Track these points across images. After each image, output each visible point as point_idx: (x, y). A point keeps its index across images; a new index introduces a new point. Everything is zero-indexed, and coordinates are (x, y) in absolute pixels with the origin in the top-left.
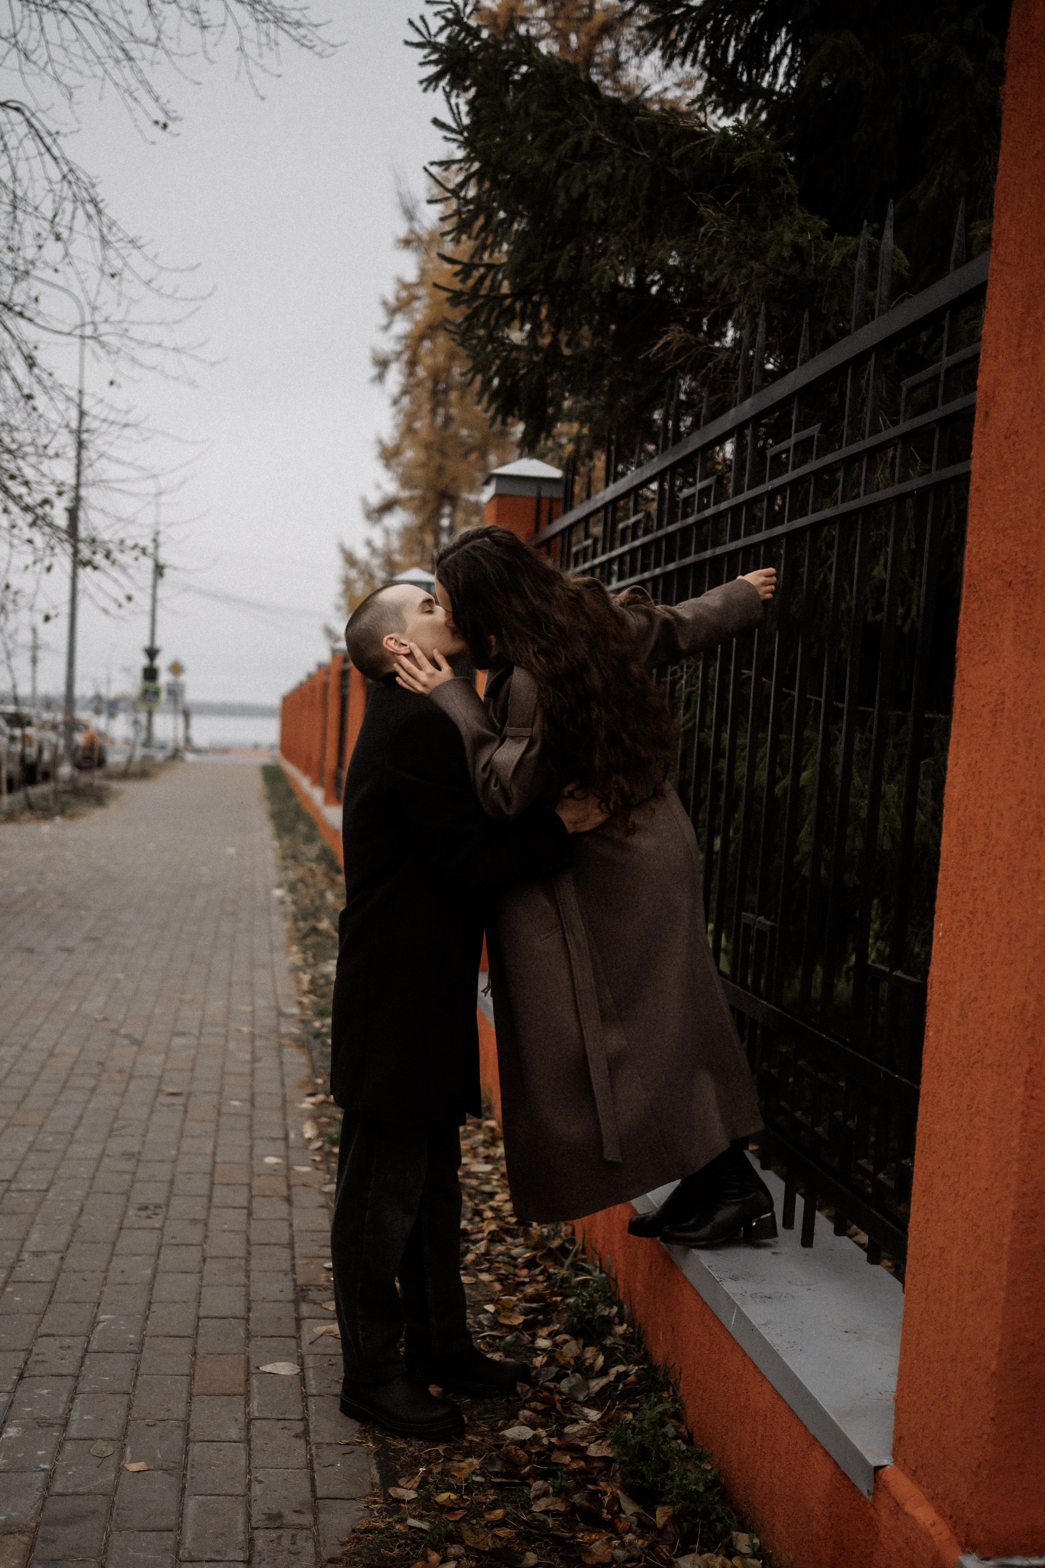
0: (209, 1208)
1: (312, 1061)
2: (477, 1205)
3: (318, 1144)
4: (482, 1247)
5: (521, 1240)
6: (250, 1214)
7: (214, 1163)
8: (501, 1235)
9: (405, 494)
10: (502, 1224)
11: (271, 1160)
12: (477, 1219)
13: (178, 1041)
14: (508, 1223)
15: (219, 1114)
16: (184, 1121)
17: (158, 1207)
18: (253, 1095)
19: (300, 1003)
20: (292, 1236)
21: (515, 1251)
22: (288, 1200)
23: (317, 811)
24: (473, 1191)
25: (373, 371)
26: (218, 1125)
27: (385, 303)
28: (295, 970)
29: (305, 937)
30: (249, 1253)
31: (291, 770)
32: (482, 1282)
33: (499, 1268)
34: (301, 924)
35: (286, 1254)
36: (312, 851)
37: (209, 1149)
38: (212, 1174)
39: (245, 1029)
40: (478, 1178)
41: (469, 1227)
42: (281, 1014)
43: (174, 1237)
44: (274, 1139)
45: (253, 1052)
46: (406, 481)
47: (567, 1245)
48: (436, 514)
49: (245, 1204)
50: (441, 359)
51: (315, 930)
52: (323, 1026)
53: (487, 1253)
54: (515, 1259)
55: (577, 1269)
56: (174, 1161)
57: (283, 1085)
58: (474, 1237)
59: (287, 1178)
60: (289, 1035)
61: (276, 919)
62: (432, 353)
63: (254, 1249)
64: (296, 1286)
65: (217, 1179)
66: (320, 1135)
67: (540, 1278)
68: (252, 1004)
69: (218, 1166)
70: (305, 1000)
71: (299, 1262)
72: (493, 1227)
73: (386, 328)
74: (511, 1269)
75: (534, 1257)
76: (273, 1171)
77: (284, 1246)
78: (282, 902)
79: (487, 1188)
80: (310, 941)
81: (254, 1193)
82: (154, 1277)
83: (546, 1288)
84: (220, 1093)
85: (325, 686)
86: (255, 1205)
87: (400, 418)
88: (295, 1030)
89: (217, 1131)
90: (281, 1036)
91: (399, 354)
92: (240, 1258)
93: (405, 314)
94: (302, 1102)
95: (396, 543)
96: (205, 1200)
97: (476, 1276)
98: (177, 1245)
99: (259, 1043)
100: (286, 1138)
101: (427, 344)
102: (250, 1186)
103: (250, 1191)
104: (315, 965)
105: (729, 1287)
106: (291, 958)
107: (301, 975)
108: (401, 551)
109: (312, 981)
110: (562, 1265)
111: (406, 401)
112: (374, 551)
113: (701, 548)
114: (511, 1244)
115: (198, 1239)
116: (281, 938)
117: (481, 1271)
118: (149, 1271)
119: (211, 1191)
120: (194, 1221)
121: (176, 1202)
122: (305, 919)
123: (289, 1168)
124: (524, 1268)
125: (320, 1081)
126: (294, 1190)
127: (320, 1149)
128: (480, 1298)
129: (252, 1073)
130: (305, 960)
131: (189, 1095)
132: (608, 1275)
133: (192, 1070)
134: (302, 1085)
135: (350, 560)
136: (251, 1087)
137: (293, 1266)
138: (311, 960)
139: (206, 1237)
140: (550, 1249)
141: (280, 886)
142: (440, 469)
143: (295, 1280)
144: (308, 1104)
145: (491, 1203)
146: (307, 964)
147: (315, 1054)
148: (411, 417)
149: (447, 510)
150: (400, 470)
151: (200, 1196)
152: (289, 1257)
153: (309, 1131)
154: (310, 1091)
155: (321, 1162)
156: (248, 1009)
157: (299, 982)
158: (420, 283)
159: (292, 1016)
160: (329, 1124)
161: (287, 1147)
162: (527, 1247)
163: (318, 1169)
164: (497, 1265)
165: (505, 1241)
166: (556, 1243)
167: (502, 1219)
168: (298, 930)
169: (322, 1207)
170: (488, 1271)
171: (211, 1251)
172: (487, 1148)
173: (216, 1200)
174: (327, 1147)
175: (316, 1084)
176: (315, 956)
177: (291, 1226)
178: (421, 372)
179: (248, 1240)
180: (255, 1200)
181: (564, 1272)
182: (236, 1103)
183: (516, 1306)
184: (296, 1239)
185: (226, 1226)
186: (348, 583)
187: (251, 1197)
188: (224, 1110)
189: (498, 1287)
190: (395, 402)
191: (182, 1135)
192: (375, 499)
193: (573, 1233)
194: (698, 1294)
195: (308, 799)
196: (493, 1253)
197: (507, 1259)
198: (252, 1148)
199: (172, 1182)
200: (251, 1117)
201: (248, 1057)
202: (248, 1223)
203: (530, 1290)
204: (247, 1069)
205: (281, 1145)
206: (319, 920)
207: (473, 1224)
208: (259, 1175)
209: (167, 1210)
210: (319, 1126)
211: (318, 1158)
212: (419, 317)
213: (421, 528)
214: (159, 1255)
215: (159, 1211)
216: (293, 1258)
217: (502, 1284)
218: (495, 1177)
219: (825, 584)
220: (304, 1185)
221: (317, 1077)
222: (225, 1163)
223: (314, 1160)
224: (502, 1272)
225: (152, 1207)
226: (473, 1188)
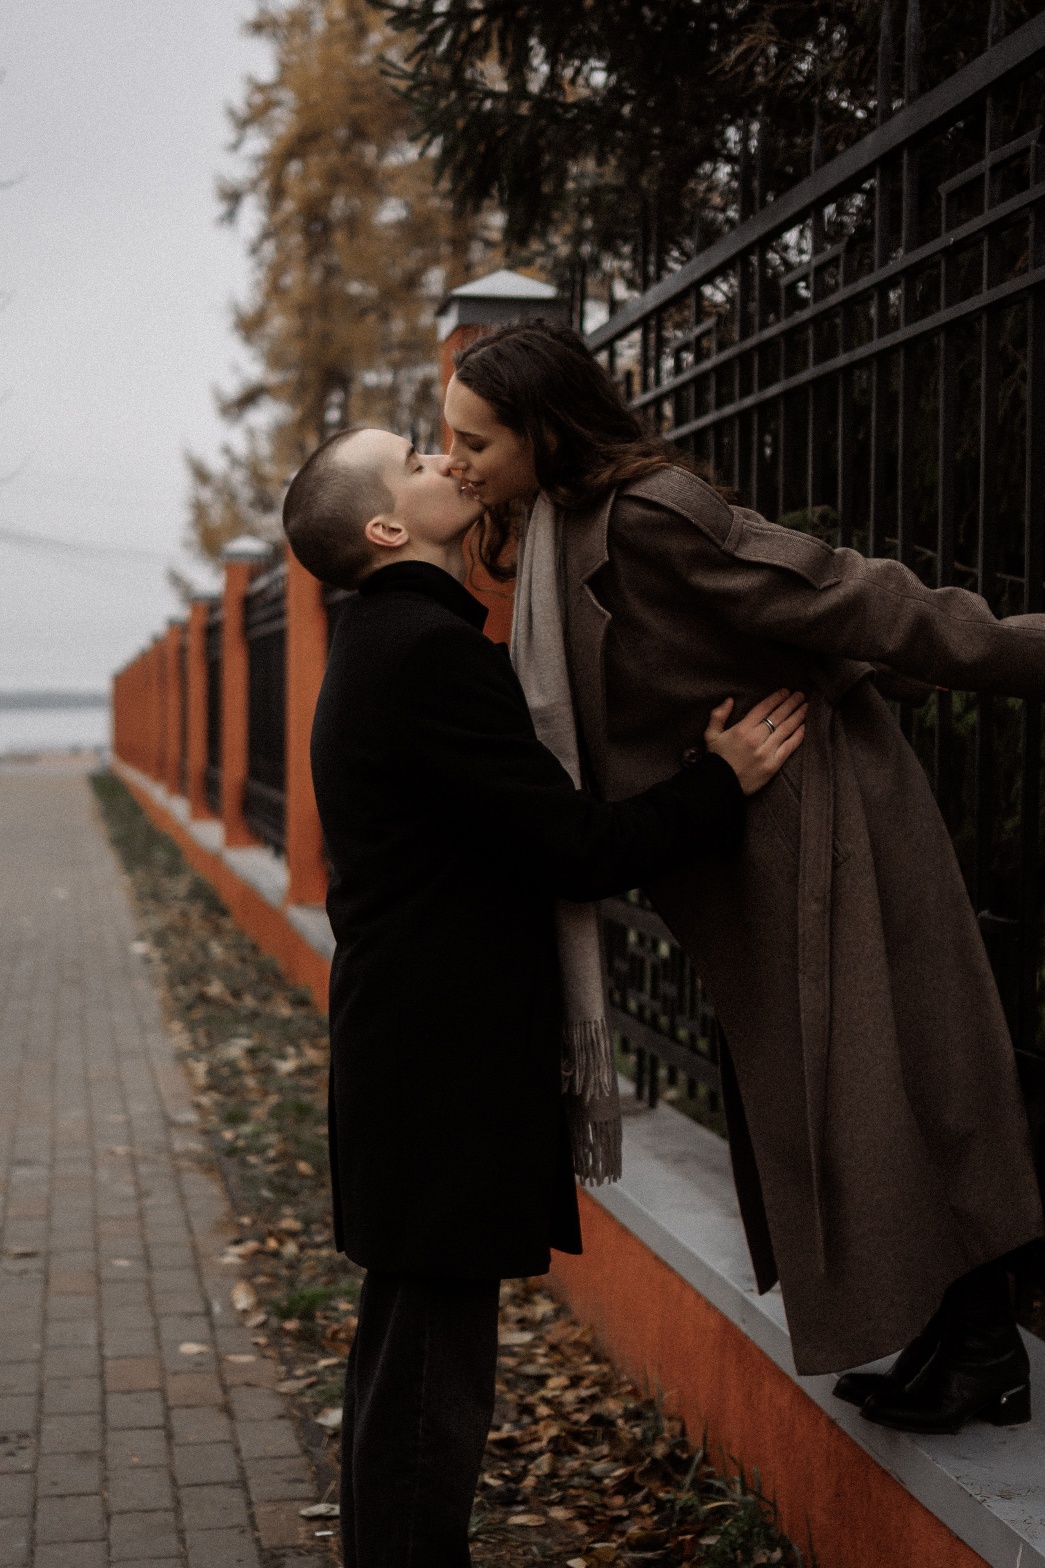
0: (104, 1432)
1: (228, 1190)
2: (522, 1397)
3: (260, 1318)
4: (544, 1463)
5: (605, 1449)
6: (170, 1436)
7: (102, 1359)
8: (570, 1442)
9: (274, 378)
10: (566, 1425)
11: (190, 1348)
12: (526, 1419)
13: (22, 1173)
14: (576, 1423)
15: (99, 1281)
16: (45, 1298)
17: (23, 1436)
18: (146, 1247)
19: (198, 1106)
20: (242, 1470)
21: (598, 1468)
22: (227, 1410)
23: (180, 830)
24: (510, 1376)
25: (219, 208)
26: (99, 1299)
27: (231, 113)
28: (181, 1057)
29: (189, 1008)
30: (177, 1501)
31: (133, 776)
32: (555, 1520)
33: (578, 1497)
34: (181, 990)
35: (236, 1497)
36: (181, 886)
37: (91, 1339)
38: (101, 1376)
39: (121, 1150)
40: (514, 1355)
41: (517, 1434)
42: (170, 1124)
43: (55, 1484)
44: (190, 1315)
45: (137, 1184)
46: (275, 360)
47: (678, 1452)
48: (319, 407)
49: (160, 1421)
50: (315, 185)
51: (203, 998)
52: (237, 1137)
53: (553, 1474)
54: (599, 1480)
55: (705, 1490)
56: (40, 1361)
57: (191, 1231)
58: (527, 1449)
59: (220, 1375)
60: (188, 1154)
61: (141, 985)
62: (304, 177)
63: (184, 1493)
64: (261, 1550)
65: (110, 1385)
66: (260, 1304)
67: (645, 1508)
68: (125, 1110)
69: (109, 1364)
70: (205, 1100)
71: (261, 1510)
72: (553, 1431)
73: (235, 147)
74: (597, 1497)
75: (630, 1476)
76: (197, 1364)
77: (232, 1485)
78: (147, 960)
79: (530, 1369)
80: (199, 1013)
81: (171, 1402)
82: (32, 1553)
83: (658, 1525)
84: (96, 1249)
85: (182, 651)
86: (176, 1424)
87: (260, 275)
88: (196, 1145)
89: (99, 1306)
90: (175, 1156)
91: (254, 185)
92: (166, 1510)
93: (261, 125)
94: (223, 1254)
95: (265, 448)
96: (95, 1420)
97: (545, 1514)
98: (62, 1496)
99: (143, 1169)
100: (208, 1312)
101: (294, 167)
102: (162, 1391)
103: (165, 1400)
104: (210, 1048)
105: (1001, 1510)
106: (174, 1039)
107: (191, 1062)
108: (275, 458)
109: (211, 1072)
110: (679, 1487)
111: (269, 249)
112: (235, 462)
113: (824, 355)
114: (587, 1456)
115: (93, 1483)
116: (153, 1011)
117: (551, 1504)
118: (22, 1544)
119: (103, 1402)
120: (84, 1455)
121: (47, 1427)
122: (185, 982)
123: (219, 1359)
124: (616, 1493)
125: (246, 1220)
126: (233, 1393)
127: (263, 1325)
128: (557, 1549)
129: (141, 1215)
130: (195, 1043)
131: (49, 1254)
132: (759, 1496)
133: (48, 1216)
134: (220, 1227)
135: (201, 475)
136: (143, 1237)
137: (252, 1517)
138: (203, 1041)
139: (106, 1479)
140: (654, 1461)
141: (141, 938)
142: (325, 339)
143: (258, 1541)
144: (232, 1256)
145: (542, 1392)
146: (198, 1050)
147: (233, 1179)
148: (276, 271)
149: (336, 397)
150: (266, 345)
151: (85, 1414)
152: (243, 1505)
153: (243, 1299)
154: (233, 1236)
155: (268, 1346)
156: (120, 1118)
157: (190, 1074)
158: (281, 82)
159: (188, 1125)
160: (269, 1286)
161: (212, 1326)
162: (615, 1460)
163: (264, 1357)
164: (573, 1492)
165: (577, 1452)
166: (660, 1450)
167: (565, 1417)
168: (177, 999)
169: (281, 1417)
170: (561, 1502)
171: (117, 1502)
172: (519, 1306)
173: (113, 1418)
174: (274, 1322)
175: (241, 1226)
176: (209, 1035)
177: (237, 1451)
178: (289, 206)
179: (174, 1480)
180: (175, 1413)
181: (685, 1497)
182: (123, 1263)
183: (618, 1557)
184: (249, 1473)
185: (135, 1460)
186: (200, 510)
187: (168, 1409)
188: (106, 1273)
189: (581, 1528)
190: (254, 250)
191: (45, 1319)
192: (232, 388)
193: (683, 1432)
194: (941, 1524)
195: (165, 815)
196: (563, 1473)
197: (587, 1482)
198: (157, 1331)
199: (41, 1395)
200: (148, 1283)
201: (130, 1191)
202: (170, 1453)
203: (633, 1529)
204: (131, 1209)
205: (200, 1325)
206: (208, 983)
207: (521, 1428)
208: (175, 1373)
209: (39, 1440)
210: (257, 1289)
211: (262, 1340)
212: (281, 129)
213: (301, 424)
214: (34, 1515)
215: (25, 1442)
216: (249, 1504)
217: (588, 1524)
218: (541, 1351)
219: (1017, 402)
220: (248, 1385)
221: (241, 1214)
222: (117, 1358)
223: (256, 1344)
224: (584, 1503)
225: (13, 1437)
226: (510, 1370)
